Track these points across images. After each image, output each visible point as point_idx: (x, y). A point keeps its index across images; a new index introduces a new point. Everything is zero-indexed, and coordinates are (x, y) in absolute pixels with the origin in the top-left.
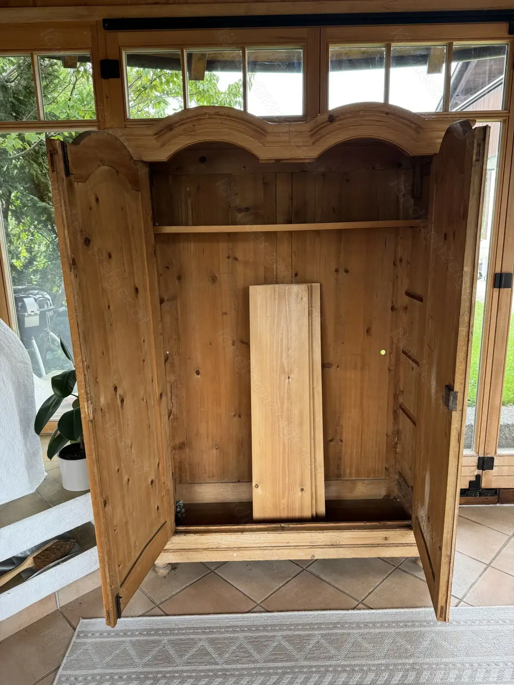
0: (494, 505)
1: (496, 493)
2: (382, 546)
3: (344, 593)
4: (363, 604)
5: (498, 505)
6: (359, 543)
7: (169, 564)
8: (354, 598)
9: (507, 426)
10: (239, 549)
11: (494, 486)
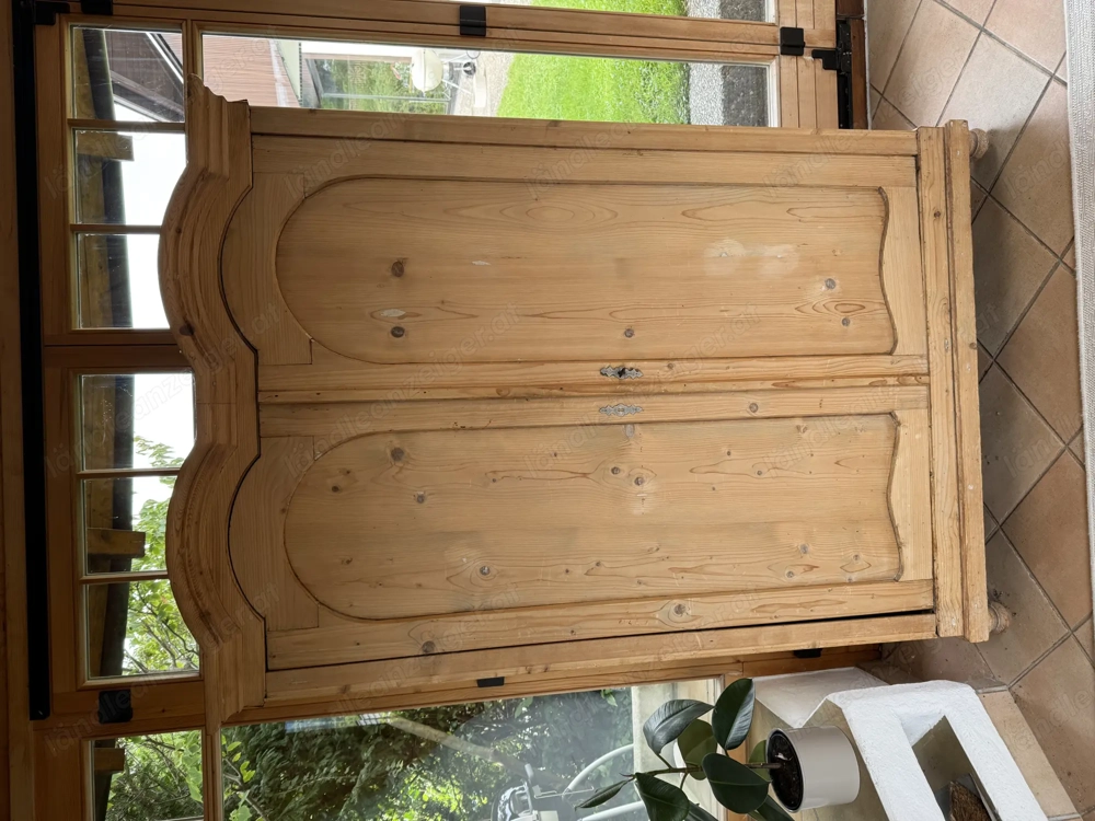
0: (866, 25)
1: (844, 22)
2: (951, 222)
3: (1041, 289)
4: (1064, 254)
5: (865, 18)
6: (946, 263)
7: (989, 607)
8: (1052, 272)
9: (723, 7)
10: (960, 480)
11: (831, 27)
